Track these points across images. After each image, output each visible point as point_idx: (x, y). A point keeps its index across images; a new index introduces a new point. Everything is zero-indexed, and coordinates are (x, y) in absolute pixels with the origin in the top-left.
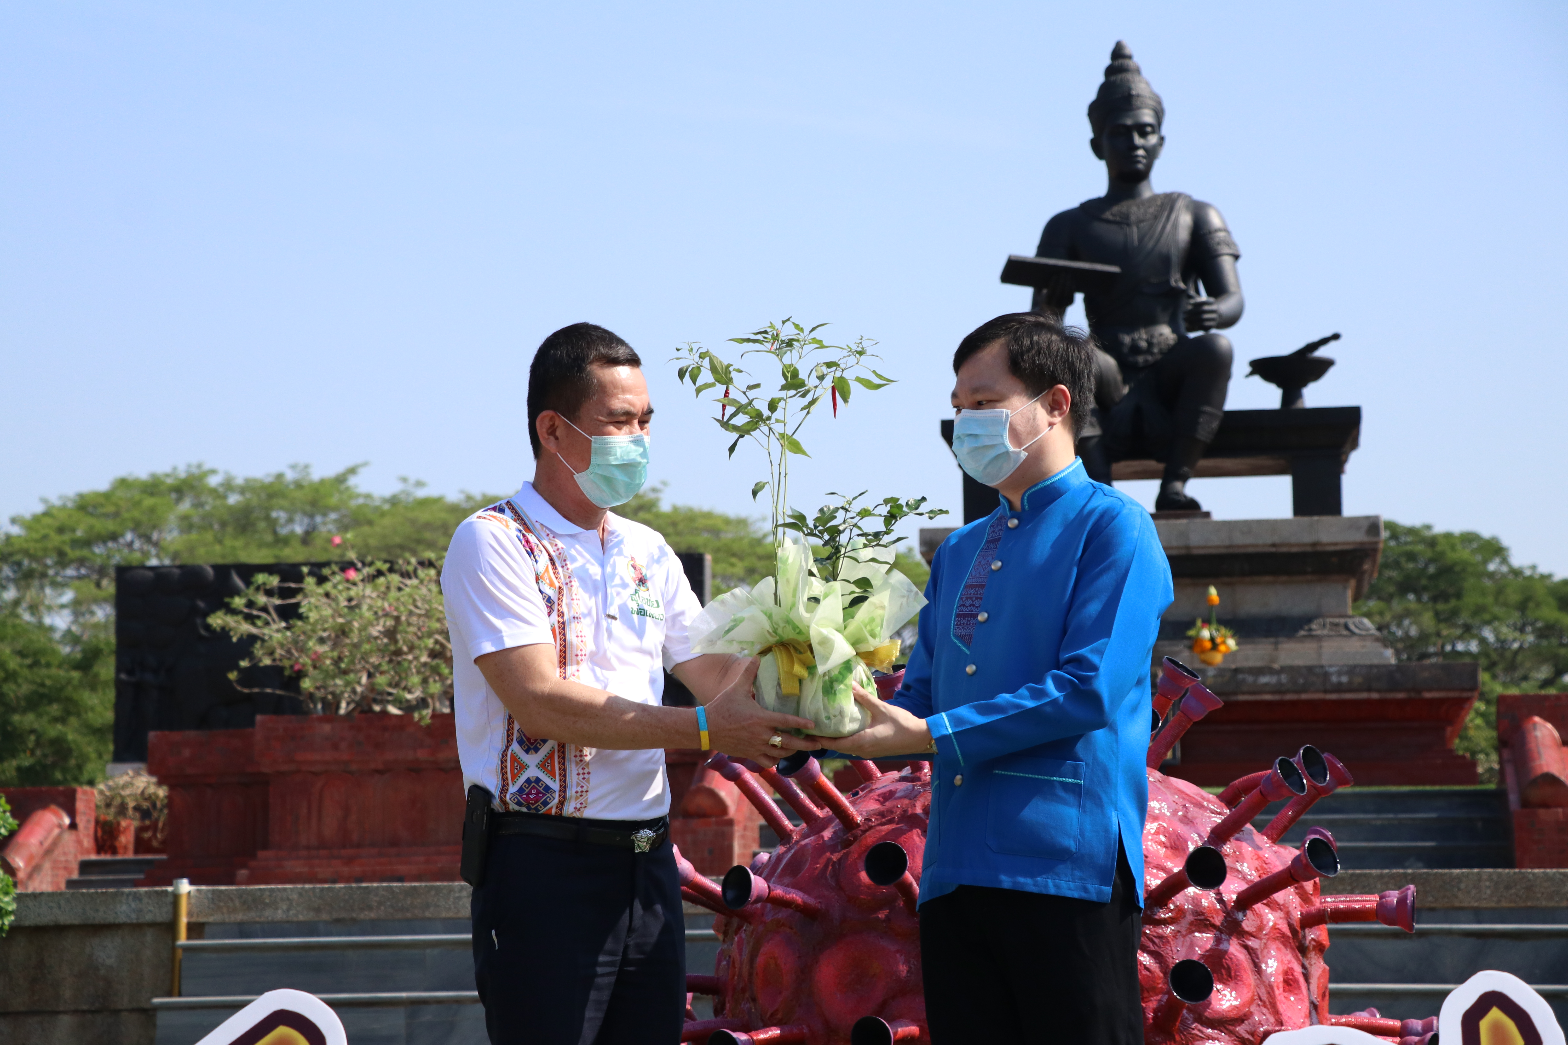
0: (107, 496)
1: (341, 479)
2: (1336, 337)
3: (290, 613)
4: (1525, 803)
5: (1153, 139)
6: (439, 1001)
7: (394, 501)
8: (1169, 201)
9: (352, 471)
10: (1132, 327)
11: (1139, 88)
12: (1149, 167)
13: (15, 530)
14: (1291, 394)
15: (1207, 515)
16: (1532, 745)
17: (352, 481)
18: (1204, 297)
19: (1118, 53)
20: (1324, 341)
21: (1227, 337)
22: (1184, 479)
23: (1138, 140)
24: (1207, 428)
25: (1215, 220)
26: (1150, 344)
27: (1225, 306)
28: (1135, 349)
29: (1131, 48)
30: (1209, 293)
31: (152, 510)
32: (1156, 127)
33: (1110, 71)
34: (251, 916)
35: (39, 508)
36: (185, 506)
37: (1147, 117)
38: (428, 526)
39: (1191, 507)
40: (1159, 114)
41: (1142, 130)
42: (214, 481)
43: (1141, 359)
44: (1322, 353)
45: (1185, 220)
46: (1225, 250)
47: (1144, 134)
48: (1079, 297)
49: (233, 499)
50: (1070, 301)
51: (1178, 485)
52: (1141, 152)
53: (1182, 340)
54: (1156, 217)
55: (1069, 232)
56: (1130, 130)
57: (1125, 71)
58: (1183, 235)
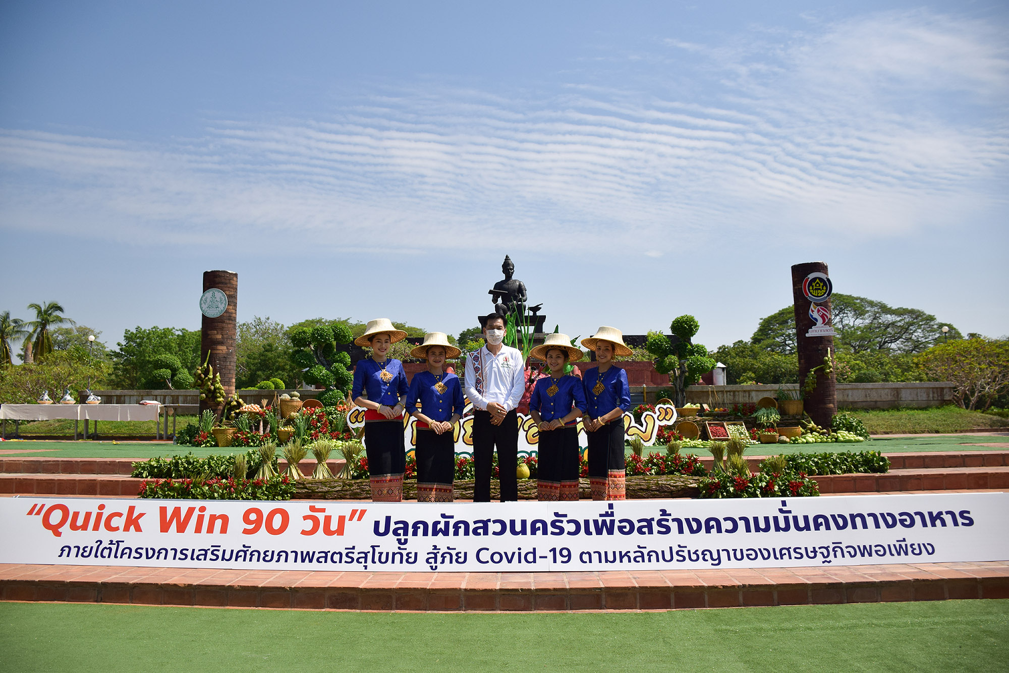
0: (304, 323)
1: (346, 320)
2: (542, 304)
5: (513, 271)
7: (356, 325)
8: (515, 281)
10: (509, 301)
11: (510, 262)
12: (512, 275)
13: (288, 329)
14: (535, 313)
17: (348, 321)
18: (521, 297)
19: (507, 257)
21: (525, 303)
23: (510, 271)
24: (522, 318)
25: (522, 284)
26: (512, 304)
27: (524, 298)
28: (510, 305)
29: (509, 256)
32: (513, 269)
33: (505, 260)
35: (292, 325)
37: (512, 267)
40: (514, 267)
41: (511, 269)
42: (323, 321)
44: (540, 306)
45: (518, 284)
46: (524, 289)
50: (500, 297)
52: (511, 273)
54: (513, 283)
55: (498, 286)
56: (509, 269)
57: (508, 259)
58: (517, 287)
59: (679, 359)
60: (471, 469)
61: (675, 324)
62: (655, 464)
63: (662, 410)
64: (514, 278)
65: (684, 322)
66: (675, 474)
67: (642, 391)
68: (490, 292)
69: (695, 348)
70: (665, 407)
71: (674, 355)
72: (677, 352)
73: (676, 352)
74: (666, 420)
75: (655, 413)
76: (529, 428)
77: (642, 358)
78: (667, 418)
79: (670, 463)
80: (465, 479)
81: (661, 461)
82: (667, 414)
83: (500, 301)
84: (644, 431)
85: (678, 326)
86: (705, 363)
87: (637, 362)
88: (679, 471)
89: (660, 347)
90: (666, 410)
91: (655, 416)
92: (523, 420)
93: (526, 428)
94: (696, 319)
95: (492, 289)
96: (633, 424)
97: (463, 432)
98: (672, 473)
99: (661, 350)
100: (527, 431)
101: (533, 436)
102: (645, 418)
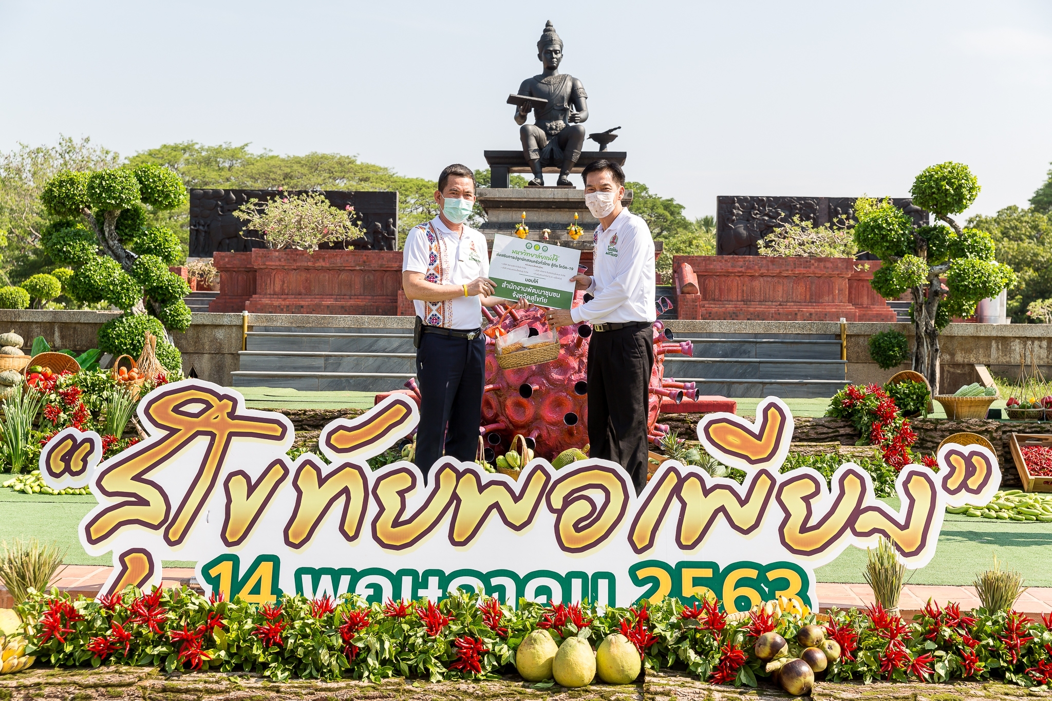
1: (242, 148)
2: (619, 128)
3: (261, 212)
4: (682, 293)
5: (559, 55)
6: (335, 356)
7: (261, 157)
8: (564, 78)
9: (246, 145)
10: (550, 121)
11: (555, 37)
12: (558, 65)
13: (127, 162)
14: (602, 147)
15: (575, 187)
16: (685, 273)
17: (246, 149)
18: (575, 112)
19: (548, 24)
20: (615, 129)
21: (583, 126)
22: (567, 174)
23: (554, 56)
24: (575, 157)
25: (579, 85)
26: (556, 127)
27: (582, 115)
28: (551, 129)
29: (552, 23)
30: (577, 111)
31: (175, 156)
32: (561, 51)
33: (545, 31)
34: (269, 324)
35: (135, 154)
36: (187, 155)
37: (557, 47)
38: (274, 166)
39: (569, 184)
40: (561, 47)
41: (556, 52)
42: (197, 147)
43: (553, 132)
44: (614, 133)
45: (569, 84)
46: (582, 95)
47: (556, 54)
48: (533, 109)
49: (204, 154)
50: (530, 111)
51: (565, 176)
52: (555, 60)
53: (567, 125)
54: (560, 83)
55: (529, 86)
56: (551, 52)
57: (549, 30)
58: (569, 90)
59: (928, 264)
60: (382, 643)
61: (923, 182)
62: (947, 646)
63: (956, 460)
64: (560, 71)
65: (944, 178)
66: (1011, 682)
67: (838, 331)
68: (512, 100)
69: (966, 240)
70: (966, 450)
71: (916, 254)
72: (925, 247)
73: (921, 247)
74: (970, 491)
75: (937, 470)
76: (568, 501)
77: (832, 250)
78: (973, 483)
79: (991, 642)
80: (360, 678)
81: (963, 632)
82: (971, 471)
83: (531, 118)
84: (902, 522)
85: (931, 187)
86: (989, 275)
87: (820, 260)
88: (1019, 669)
89: (886, 235)
90: (968, 460)
91: (937, 479)
92: (548, 477)
93: (557, 503)
94: (973, 171)
95: (515, 93)
96: (870, 499)
97: (373, 508)
98: (997, 675)
99: (887, 241)
100: (559, 513)
101: (575, 526)
102: (905, 484)
